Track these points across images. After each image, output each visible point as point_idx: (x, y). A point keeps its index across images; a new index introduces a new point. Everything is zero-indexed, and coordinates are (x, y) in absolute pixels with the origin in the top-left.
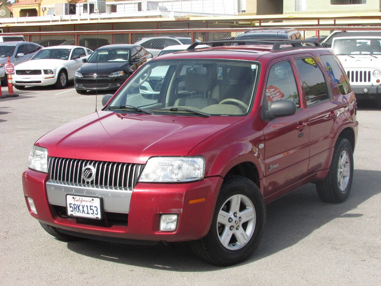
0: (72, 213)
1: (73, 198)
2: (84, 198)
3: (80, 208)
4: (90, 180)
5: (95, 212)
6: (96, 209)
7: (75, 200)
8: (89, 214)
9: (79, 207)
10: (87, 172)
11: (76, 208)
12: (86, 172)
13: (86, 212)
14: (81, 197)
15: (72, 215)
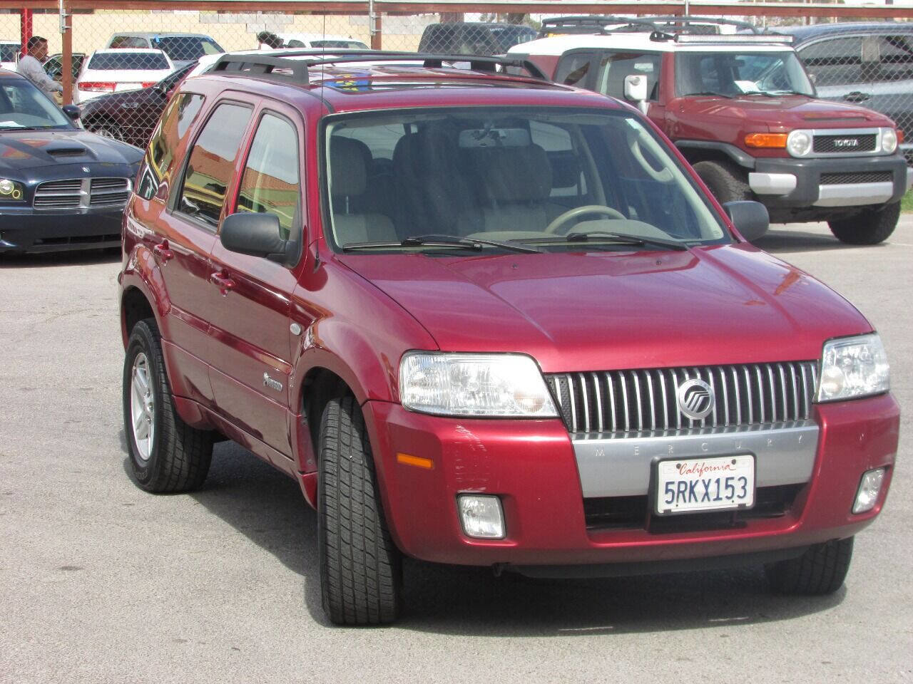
0: (668, 507)
1: (678, 466)
2: (708, 462)
3: (696, 490)
4: (702, 417)
5: (739, 492)
6: (743, 485)
7: (682, 472)
8: (721, 499)
9: (692, 488)
10: (694, 396)
11: (683, 492)
12: (693, 399)
13: (713, 496)
14: (700, 462)
15: (666, 511)
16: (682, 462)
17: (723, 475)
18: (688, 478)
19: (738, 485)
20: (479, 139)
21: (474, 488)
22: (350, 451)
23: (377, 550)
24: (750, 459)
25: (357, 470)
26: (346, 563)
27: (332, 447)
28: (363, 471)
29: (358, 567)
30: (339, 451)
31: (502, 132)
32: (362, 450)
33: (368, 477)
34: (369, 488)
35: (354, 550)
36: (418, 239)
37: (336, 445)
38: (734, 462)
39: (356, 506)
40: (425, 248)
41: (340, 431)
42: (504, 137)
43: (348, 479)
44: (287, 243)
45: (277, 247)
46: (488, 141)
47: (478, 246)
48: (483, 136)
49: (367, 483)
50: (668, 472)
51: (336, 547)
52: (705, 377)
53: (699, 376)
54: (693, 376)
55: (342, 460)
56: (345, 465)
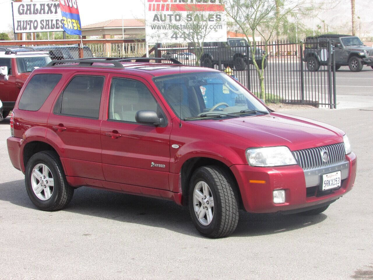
3: (330, 182)
4: (327, 161)
5: (338, 182)
7: (327, 177)
8: (335, 185)
10: (325, 155)
11: (327, 183)
13: (333, 184)
14: (331, 174)
15: (324, 189)
16: (327, 175)
17: (335, 177)
18: (329, 179)
19: (338, 180)
21: (279, 188)
22: (223, 182)
23: (236, 212)
24: (340, 171)
25: (227, 187)
26: (227, 217)
27: (217, 181)
28: (229, 187)
29: (231, 218)
30: (220, 182)
34: (232, 193)
35: (230, 212)
38: (337, 173)
39: (230, 199)
43: (226, 190)
44: (160, 119)
45: (157, 121)
50: (325, 178)
51: (225, 212)
52: (326, 149)
53: (324, 149)
54: (323, 149)
55: (223, 185)
56: (224, 186)
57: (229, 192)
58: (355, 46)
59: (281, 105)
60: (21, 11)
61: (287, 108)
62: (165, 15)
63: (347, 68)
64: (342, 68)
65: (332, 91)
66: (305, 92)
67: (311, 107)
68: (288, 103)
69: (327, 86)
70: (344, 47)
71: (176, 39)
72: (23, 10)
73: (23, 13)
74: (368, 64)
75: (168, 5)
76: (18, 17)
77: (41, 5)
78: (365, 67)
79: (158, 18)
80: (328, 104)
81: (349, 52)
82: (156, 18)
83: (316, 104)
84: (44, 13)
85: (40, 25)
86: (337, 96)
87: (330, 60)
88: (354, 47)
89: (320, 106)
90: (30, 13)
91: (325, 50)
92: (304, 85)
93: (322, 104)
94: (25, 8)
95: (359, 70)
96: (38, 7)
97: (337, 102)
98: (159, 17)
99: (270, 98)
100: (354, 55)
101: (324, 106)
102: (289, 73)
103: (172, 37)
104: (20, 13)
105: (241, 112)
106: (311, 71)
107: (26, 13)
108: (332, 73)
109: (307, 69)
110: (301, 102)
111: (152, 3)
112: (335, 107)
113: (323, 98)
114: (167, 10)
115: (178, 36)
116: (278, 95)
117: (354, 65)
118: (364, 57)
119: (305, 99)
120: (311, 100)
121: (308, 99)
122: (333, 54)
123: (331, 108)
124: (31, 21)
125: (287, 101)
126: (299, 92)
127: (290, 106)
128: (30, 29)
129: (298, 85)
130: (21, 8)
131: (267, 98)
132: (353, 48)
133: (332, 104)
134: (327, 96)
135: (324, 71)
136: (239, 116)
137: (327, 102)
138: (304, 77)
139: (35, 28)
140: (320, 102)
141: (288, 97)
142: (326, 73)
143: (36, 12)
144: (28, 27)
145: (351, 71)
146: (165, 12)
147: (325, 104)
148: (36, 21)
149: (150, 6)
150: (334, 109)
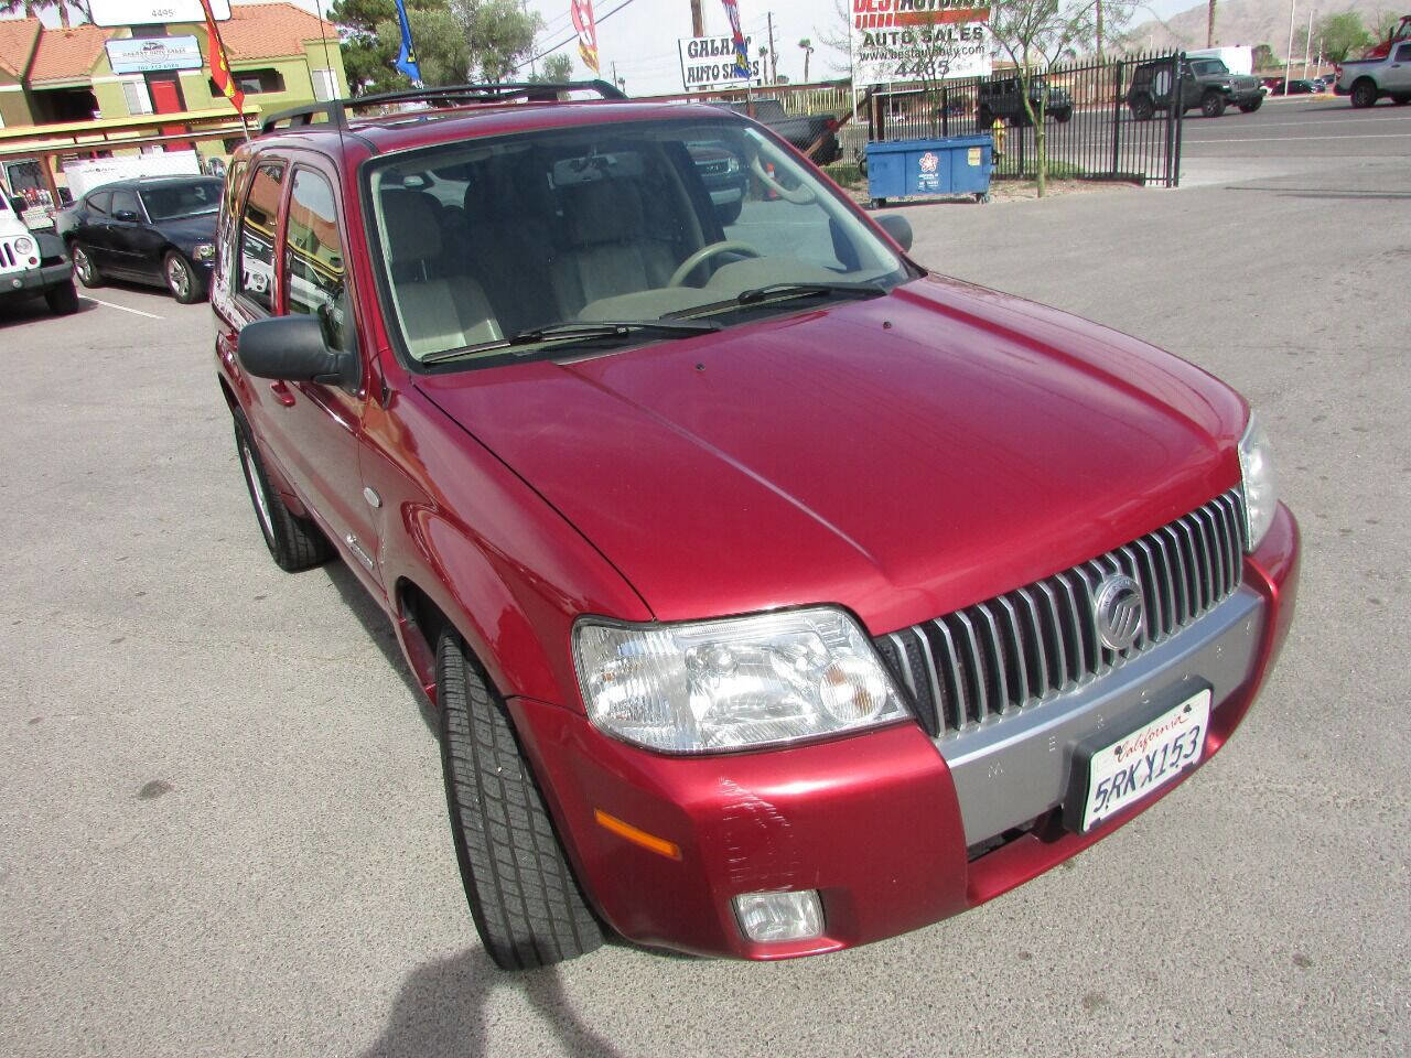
1: (1118, 751)
4: (1131, 641)
10: (1122, 610)
12: (1120, 616)
15: (1093, 825)
16: (1122, 742)
17: (1171, 736)
18: (1129, 762)
19: (1186, 740)
20: (580, 171)
21: (769, 890)
22: (496, 757)
24: (1205, 690)
25: (515, 795)
27: (462, 755)
28: (525, 792)
30: (476, 761)
31: (611, 159)
32: (516, 752)
33: (536, 803)
34: (541, 822)
36: (533, 333)
37: (469, 749)
38: (1186, 708)
39: (525, 859)
40: (547, 344)
41: (471, 719)
42: (614, 165)
43: (501, 813)
44: (340, 357)
45: (326, 365)
46: (592, 173)
47: (623, 330)
48: (585, 166)
49: (535, 814)
50: (1104, 765)
52: (1127, 570)
53: (1117, 564)
54: (1110, 568)
55: (486, 780)
56: (492, 788)
57: (519, 818)
58: (1217, 75)
59: (1075, 182)
60: (693, 52)
61: (1086, 189)
62: (884, 35)
63: (1198, 112)
64: (1190, 112)
65: (1173, 153)
66: (1120, 157)
67: (1130, 184)
68: (1089, 179)
69: (1163, 143)
70: (1197, 78)
71: (904, 76)
72: (696, 51)
73: (696, 55)
74: (1234, 103)
75: (890, 16)
76: (689, 62)
77: (722, 41)
78: (1229, 109)
79: (872, 41)
80: (1163, 179)
81: (1204, 85)
82: (868, 40)
83: (1139, 180)
84: (728, 52)
85: (722, 72)
86: (1182, 160)
87: (1174, 92)
88: (1212, 77)
89: (1148, 182)
90: (707, 54)
91: (1166, 73)
92: (1120, 144)
93: (1151, 179)
94: (699, 48)
95: (1218, 113)
96: (718, 44)
97: (1180, 174)
98: (875, 39)
99: (1056, 170)
100: (1213, 91)
101: (1154, 182)
102: (1105, 126)
103: (896, 73)
104: (691, 56)
105: (742, 299)
106: (1141, 120)
107: (701, 55)
108: (1176, 122)
109: (1132, 118)
110: (1112, 177)
111: (862, 14)
112: (1176, 184)
113: (1154, 167)
114: (889, 24)
115: (908, 70)
116: (1076, 163)
117: (1210, 107)
118: (1229, 91)
119: (1119, 171)
120: (1130, 171)
121: (1125, 171)
122: (1180, 80)
123: (1168, 186)
124: (708, 67)
125: (1086, 176)
126: (1109, 156)
127: (1090, 184)
128: (708, 78)
129: (1109, 145)
130: (693, 47)
131: (1051, 172)
132: (1210, 78)
133: (1172, 179)
134: (1162, 161)
135: (1161, 119)
136: (715, 325)
137: (1161, 176)
138: (1121, 131)
139: (716, 77)
140: (1148, 176)
141: (1090, 169)
142: (1164, 123)
143: (715, 52)
144: (705, 76)
145: (1205, 116)
146: (885, 29)
147: (1157, 179)
148: (716, 66)
149: (858, 18)
150: (1173, 188)
